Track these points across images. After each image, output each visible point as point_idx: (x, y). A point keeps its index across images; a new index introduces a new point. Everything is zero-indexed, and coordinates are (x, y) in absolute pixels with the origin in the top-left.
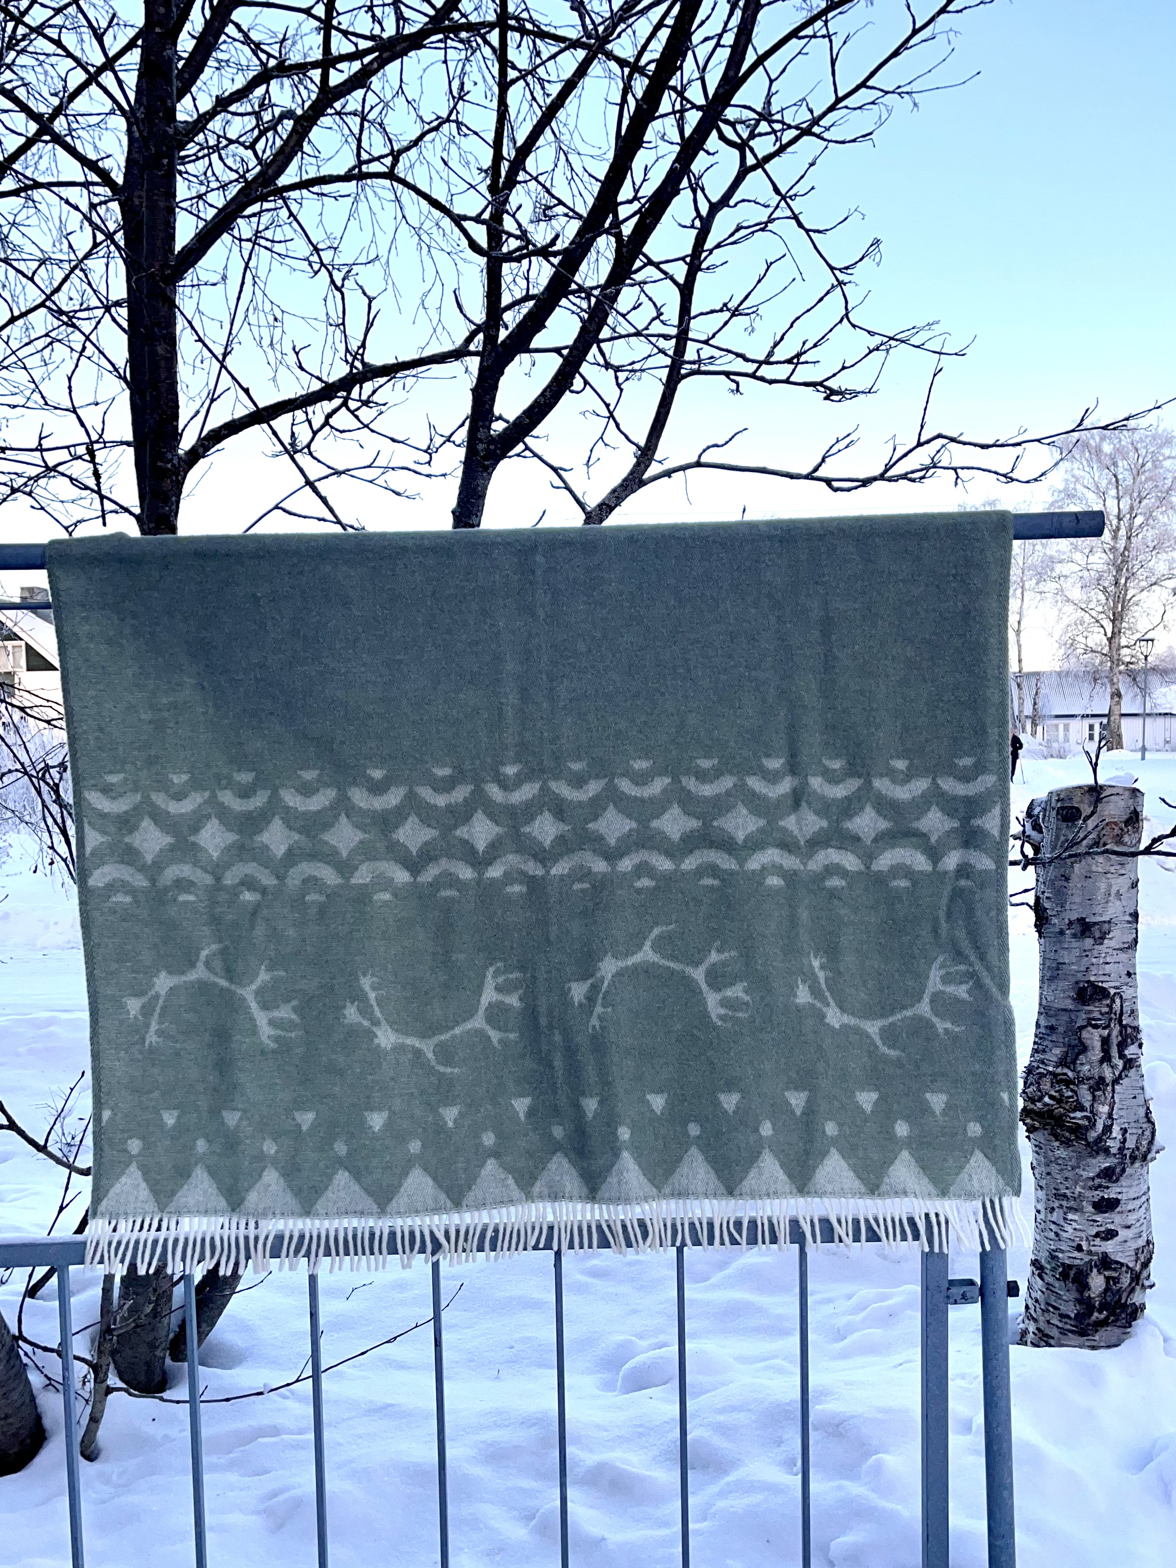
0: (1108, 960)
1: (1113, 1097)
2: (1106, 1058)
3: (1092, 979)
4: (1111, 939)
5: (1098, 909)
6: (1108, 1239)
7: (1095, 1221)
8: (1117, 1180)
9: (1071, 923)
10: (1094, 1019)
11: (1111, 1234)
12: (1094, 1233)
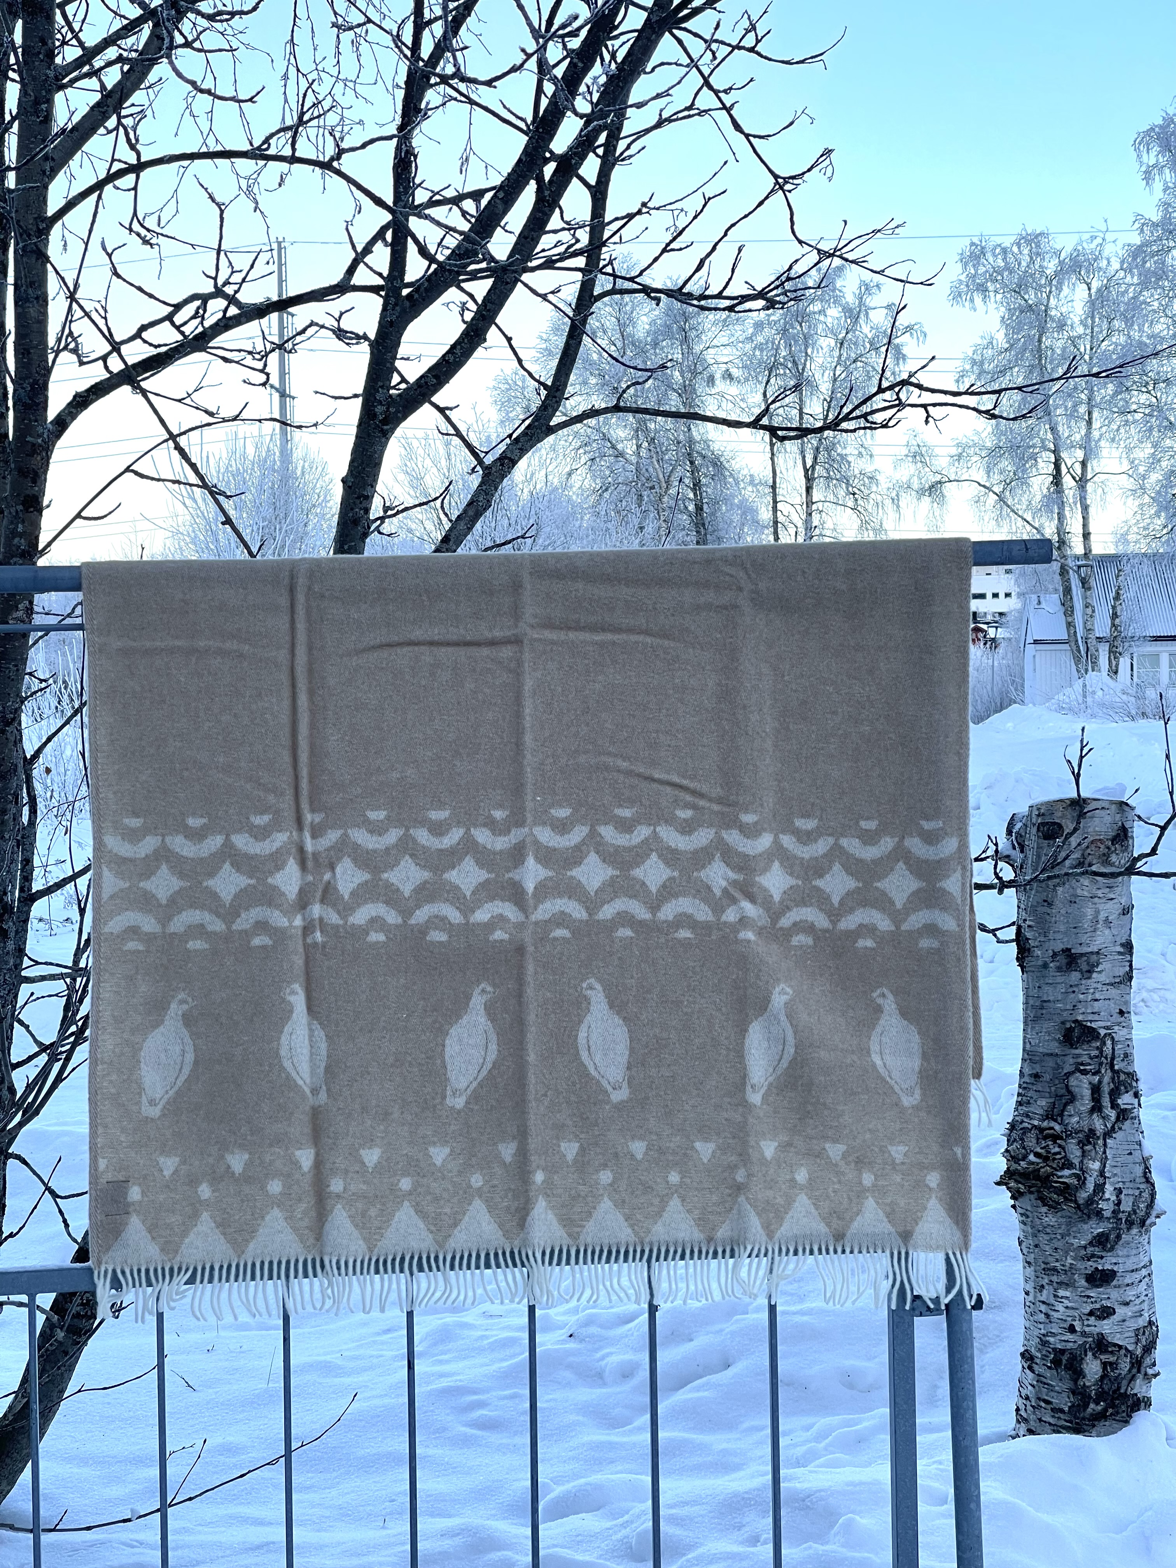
0: (1097, 996)
1: (1105, 1152)
2: (1097, 1108)
3: (1080, 1018)
4: (1100, 972)
5: (1084, 939)
6: (1104, 1318)
7: (1089, 1297)
8: (1112, 1249)
9: (1055, 954)
10: (1082, 1064)
11: (1106, 1313)
12: (1087, 1311)
